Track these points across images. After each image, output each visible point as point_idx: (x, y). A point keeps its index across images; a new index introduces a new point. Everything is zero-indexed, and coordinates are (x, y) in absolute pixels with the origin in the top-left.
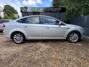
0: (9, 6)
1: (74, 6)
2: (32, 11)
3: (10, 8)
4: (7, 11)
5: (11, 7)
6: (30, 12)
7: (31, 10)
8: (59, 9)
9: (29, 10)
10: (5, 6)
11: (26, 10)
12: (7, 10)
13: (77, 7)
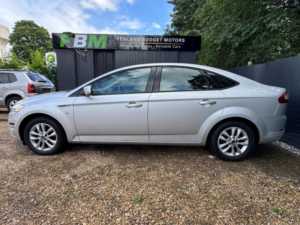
0: (31, 24)
1: (230, 32)
2: (90, 46)
3: (34, 30)
4: (23, 41)
5: (36, 26)
6: (82, 49)
7: (87, 41)
8: (177, 40)
9: (80, 43)
10: (18, 24)
11: (72, 43)
12: (24, 36)
13: (238, 34)
